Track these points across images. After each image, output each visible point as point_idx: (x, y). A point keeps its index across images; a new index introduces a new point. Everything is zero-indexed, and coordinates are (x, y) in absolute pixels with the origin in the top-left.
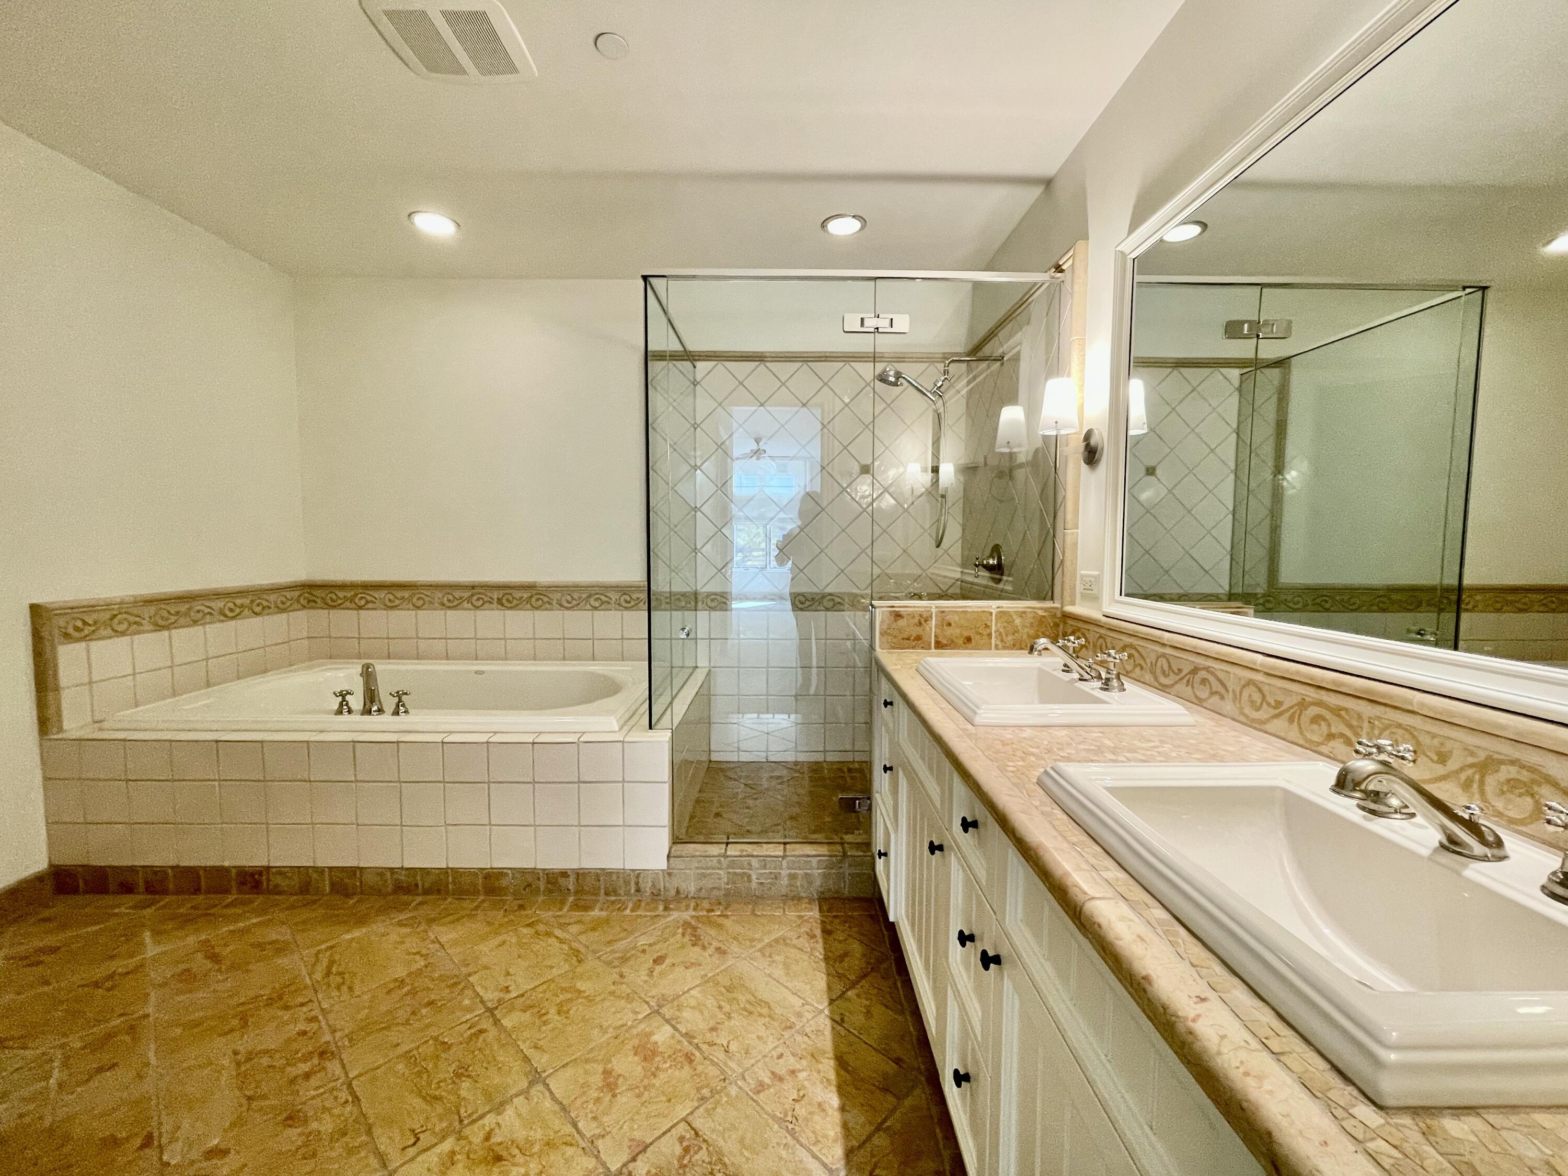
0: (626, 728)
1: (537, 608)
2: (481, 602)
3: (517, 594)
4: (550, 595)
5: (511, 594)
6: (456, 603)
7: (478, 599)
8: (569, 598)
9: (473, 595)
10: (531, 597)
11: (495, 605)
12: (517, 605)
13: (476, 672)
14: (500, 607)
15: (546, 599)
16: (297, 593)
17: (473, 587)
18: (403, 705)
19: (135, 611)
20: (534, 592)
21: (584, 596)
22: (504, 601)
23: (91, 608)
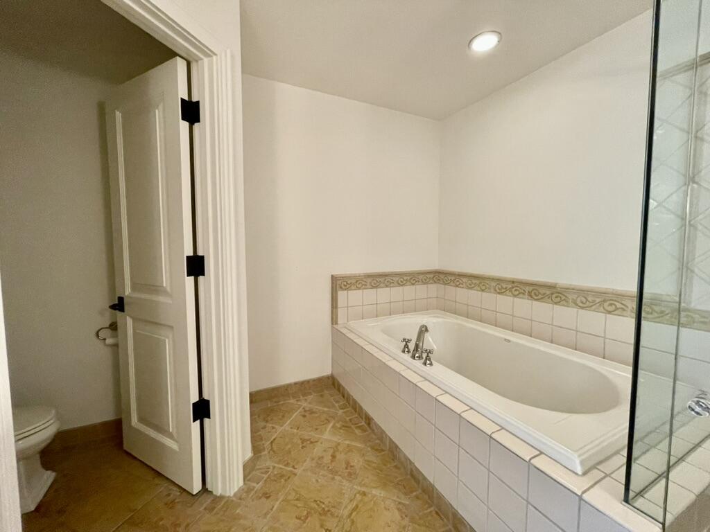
0: (596, 474)
1: (556, 303)
2: (517, 292)
3: (542, 291)
4: (567, 295)
5: (536, 290)
6: (503, 291)
7: (516, 290)
8: (584, 300)
9: (513, 287)
10: (552, 294)
11: (527, 296)
12: (542, 298)
13: (505, 340)
14: (530, 298)
15: (563, 298)
16: (433, 275)
17: (513, 282)
18: (430, 360)
19: (365, 280)
20: (555, 290)
21: (598, 300)
22: (533, 294)
23: (349, 277)
